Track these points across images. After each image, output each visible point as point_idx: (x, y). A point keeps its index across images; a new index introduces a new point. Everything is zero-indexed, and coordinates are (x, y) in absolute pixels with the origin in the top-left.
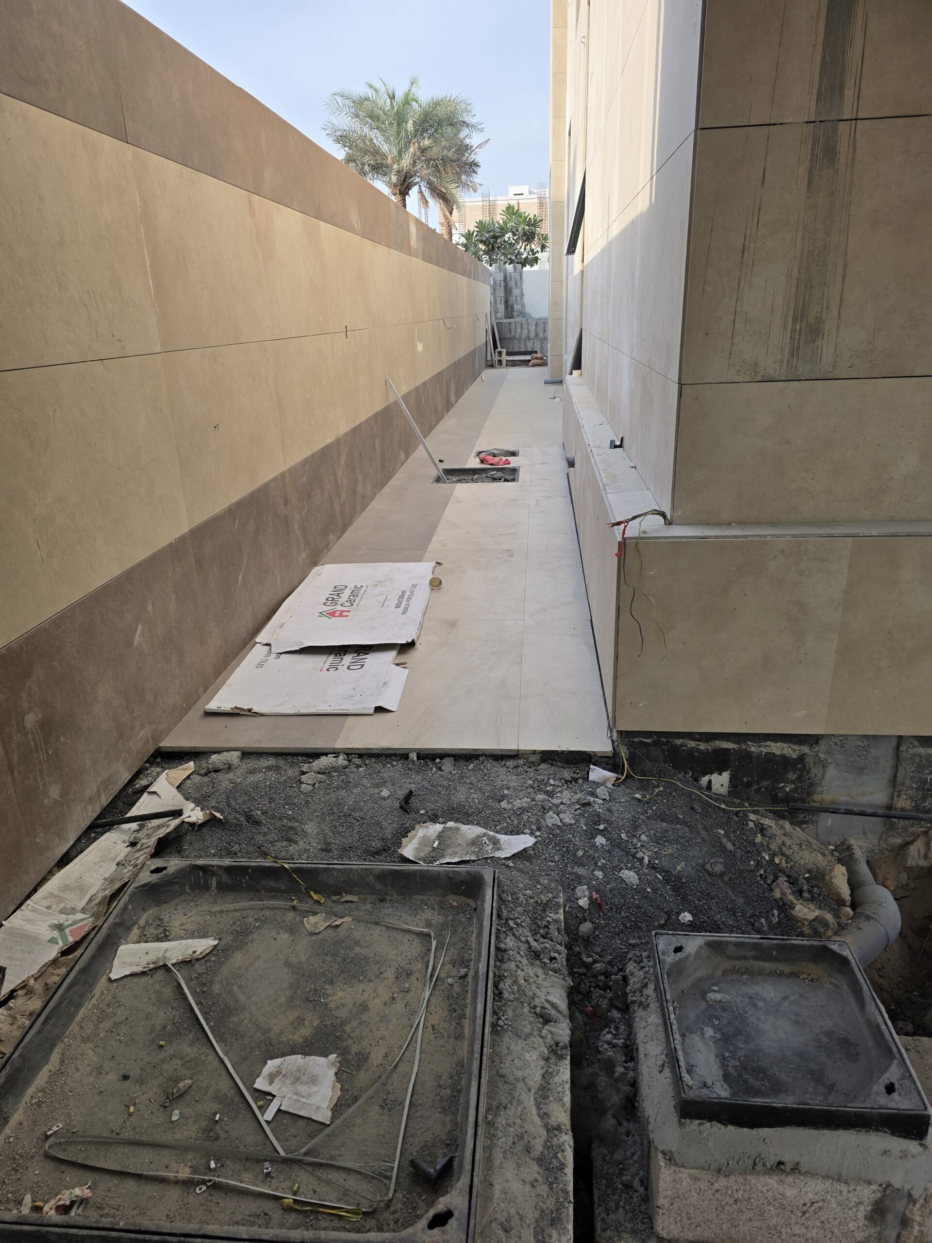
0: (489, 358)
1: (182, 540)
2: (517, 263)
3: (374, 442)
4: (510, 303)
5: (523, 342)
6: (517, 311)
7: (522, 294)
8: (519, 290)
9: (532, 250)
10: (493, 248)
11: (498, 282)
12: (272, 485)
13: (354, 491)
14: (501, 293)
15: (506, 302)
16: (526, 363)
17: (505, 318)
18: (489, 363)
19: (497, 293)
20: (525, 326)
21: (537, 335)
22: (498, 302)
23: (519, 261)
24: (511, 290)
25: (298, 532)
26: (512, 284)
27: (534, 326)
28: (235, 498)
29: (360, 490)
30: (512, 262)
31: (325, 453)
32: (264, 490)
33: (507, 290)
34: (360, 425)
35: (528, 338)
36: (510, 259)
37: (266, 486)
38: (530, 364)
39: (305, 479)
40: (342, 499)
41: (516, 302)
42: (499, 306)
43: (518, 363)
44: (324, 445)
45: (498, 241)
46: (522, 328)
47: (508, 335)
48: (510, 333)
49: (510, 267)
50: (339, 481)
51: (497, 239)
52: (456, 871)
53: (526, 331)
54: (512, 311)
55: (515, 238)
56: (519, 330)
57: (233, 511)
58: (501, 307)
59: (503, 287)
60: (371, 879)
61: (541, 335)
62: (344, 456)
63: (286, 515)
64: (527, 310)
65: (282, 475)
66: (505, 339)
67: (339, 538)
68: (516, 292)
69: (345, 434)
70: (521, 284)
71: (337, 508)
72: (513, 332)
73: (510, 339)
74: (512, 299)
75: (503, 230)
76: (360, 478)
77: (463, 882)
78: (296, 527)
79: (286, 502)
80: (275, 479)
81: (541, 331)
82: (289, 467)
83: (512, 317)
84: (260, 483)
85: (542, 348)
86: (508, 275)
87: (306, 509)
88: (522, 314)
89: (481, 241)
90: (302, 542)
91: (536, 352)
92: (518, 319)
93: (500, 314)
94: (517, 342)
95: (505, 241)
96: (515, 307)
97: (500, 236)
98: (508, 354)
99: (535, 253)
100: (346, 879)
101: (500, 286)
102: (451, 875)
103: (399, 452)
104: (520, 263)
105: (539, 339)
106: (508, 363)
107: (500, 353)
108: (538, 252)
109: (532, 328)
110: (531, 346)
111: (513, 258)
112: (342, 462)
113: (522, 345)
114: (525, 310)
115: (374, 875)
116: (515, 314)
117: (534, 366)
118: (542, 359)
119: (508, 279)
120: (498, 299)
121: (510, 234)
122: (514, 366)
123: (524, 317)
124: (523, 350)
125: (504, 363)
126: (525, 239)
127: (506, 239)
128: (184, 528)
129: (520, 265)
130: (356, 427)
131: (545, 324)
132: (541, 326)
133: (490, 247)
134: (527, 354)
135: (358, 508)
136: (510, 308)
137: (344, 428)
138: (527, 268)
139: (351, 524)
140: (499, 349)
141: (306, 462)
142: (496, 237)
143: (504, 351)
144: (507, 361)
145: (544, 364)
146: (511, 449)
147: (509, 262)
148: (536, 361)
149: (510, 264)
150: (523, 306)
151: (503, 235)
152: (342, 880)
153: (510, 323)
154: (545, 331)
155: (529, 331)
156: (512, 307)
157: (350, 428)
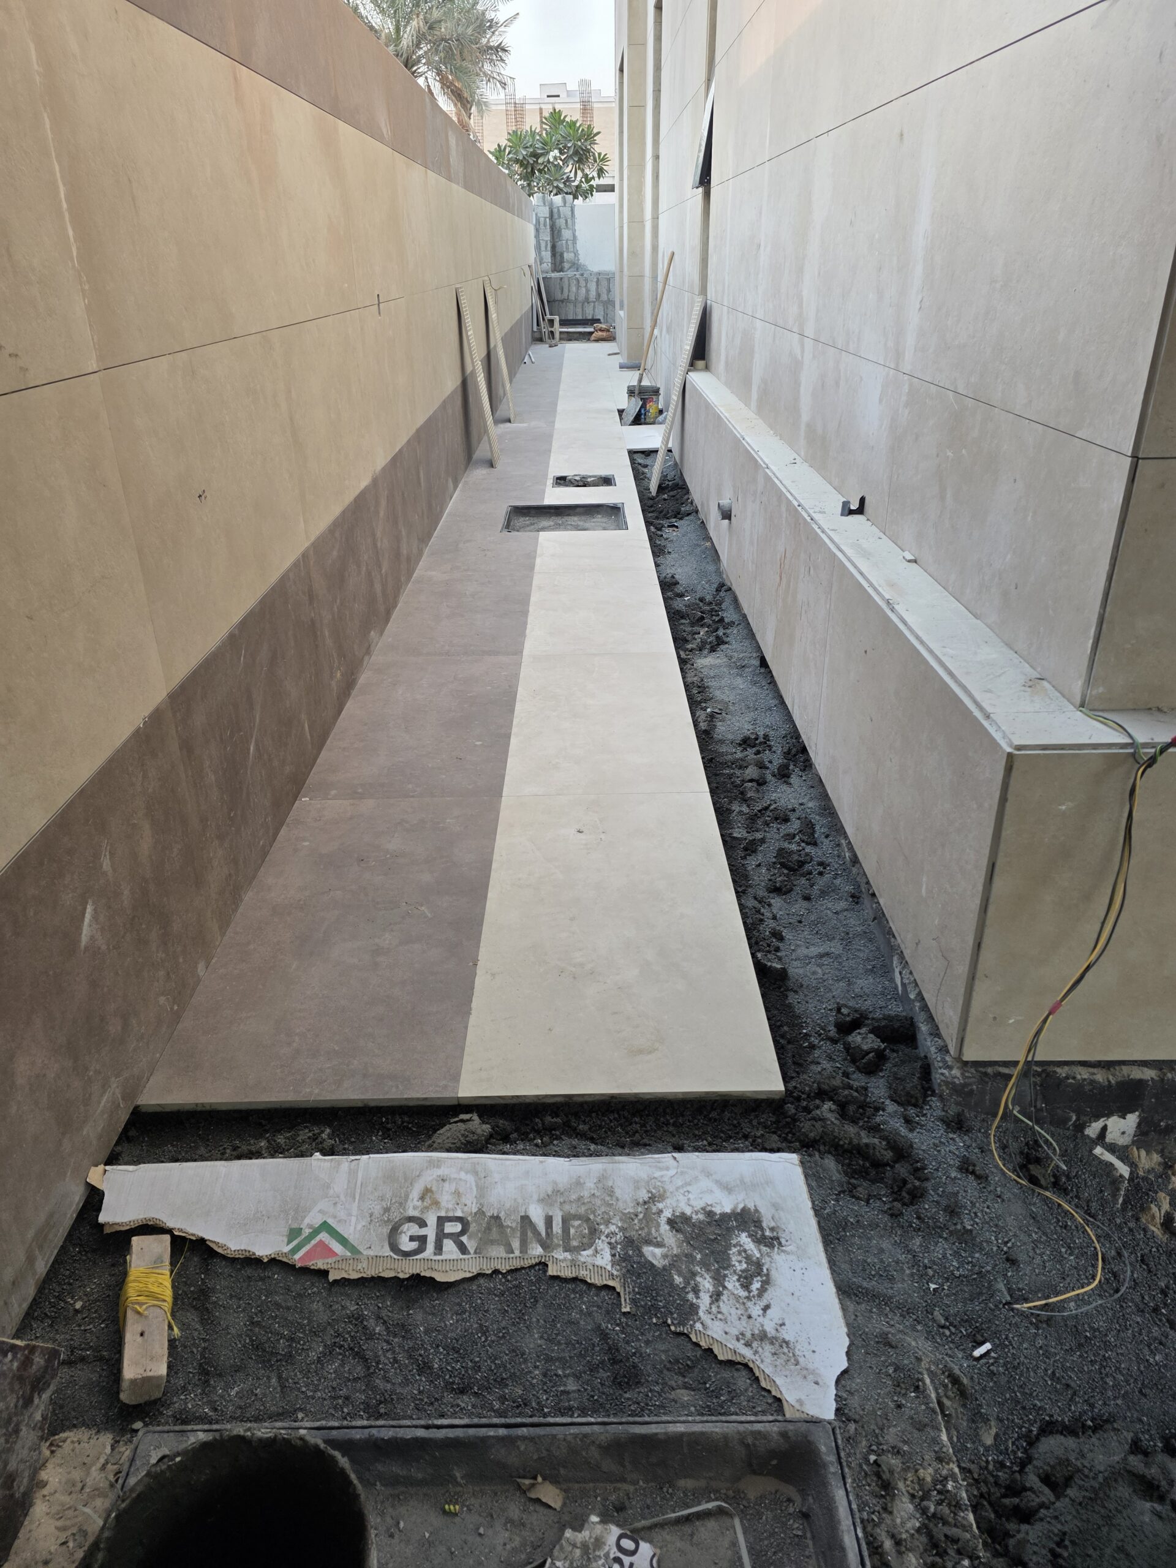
0: (535, 329)
1: (156, 717)
2: (567, 193)
3: (418, 473)
4: (558, 249)
5: (579, 305)
6: (568, 261)
7: (575, 237)
8: (571, 232)
9: (586, 176)
10: (533, 172)
11: (542, 220)
12: (291, 575)
13: (397, 555)
14: (546, 236)
15: (554, 247)
16: (586, 337)
17: (553, 271)
18: (537, 335)
19: (541, 235)
20: (582, 283)
21: (599, 295)
22: (543, 248)
23: (569, 191)
24: (560, 231)
25: (329, 642)
26: (561, 222)
27: (594, 284)
28: (236, 617)
29: (404, 552)
30: (559, 191)
31: (360, 506)
32: (279, 590)
33: (555, 232)
34: (400, 451)
35: (587, 300)
36: (557, 187)
37: (284, 579)
38: (593, 338)
39: (335, 553)
40: (383, 571)
41: (567, 248)
42: (543, 253)
43: (576, 336)
44: (357, 492)
45: (540, 161)
46: (578, 287)
47: (559, 296)
48: (562, 293)
49: (558, 200)
50: (379, 545)
51: (537, 159)
52: (759, 1432)
53: (583, 290)
54: (562, 261)
55: (563, 157)
56: (574, 289)
57: (233, 640)
58: (547, 255)
59: (548, 227)
60: (594, 1453)
61: (604, 297)
62: (383, 503)
63: (312, 621)
64: (583, 260)
65: (305, 555)
66: (554, 301)
67: (382, 633)
68: (566, 234)
69: (384, 469)
70: (574, 224)
71: (378, 587)
72: (566, 291)
73: (562, 301)
74: (561, 245)
75: (547, 146)
76: (404, 533)
77: (773, 1453)
78: (327, 634)
79: (312, 597)
80: (296, 565)
81: (605, 291)
82: (313, 539)
83: (561, 270)
84: (274, 577)
85: (606, 315)
86: (555, 210)
87: (338, 601)
88: (575, 265)
89: (517, 161)
90: (335, 655)
91: (598, 321)
92: (570, 273)
93: (545, 265)
94: (571, 306)
95: (549, 161)
96: (565, 255)
97: (542, 155)
98: (564, 323)
99: (590, 181)
100: (545, 1454)
101: (545, 225)
102: (750, 1441)
103: (447, 481)
104: (570, 194)
105: (602, 302)
106: (563, 336)
107: (551, 322)
108: (593, 178)
109: (593, 287)
110: (592, 312)
111: (561, 186)
112: (382, 514)
113: (579, 310)
114: (578, 260)
115: (600, 1446)
116: (566, 265)
117: (597, 340)
118: (608, 331)
119: (556, 216)
120: (543, 245)
121: (556, 152)
122: (570, 340)
123: (577, 270)
124: (580, 317)
125: (557, 335)
126: (576, 159)
127: (551, 160)
128: (157, 693)
129: (571, 196)
130: (396, 455)
131: (609, 280)
132: (604, 283)
133: (529, 170)
134: (587, 324)
135: (403, 579)
136: (558, 258)
137: (381, 460)
138: (579, 202)
139: (396, 606)
140: (548, 317)
141: (336, 524)
142: (536, 156)
143: (557, 318)
144: (561, 333)
145: (611, 338)
146: (604, 473)
147: (555, 191)
148: (600, 333)
149: (556, 194)
150: (576, 254)
151: (548, 153)
152: (535, 1457)
153: (561, 279)
154: (609, 291)
155: (588, 291)
156: (562, 255)
157: (389, 458)
